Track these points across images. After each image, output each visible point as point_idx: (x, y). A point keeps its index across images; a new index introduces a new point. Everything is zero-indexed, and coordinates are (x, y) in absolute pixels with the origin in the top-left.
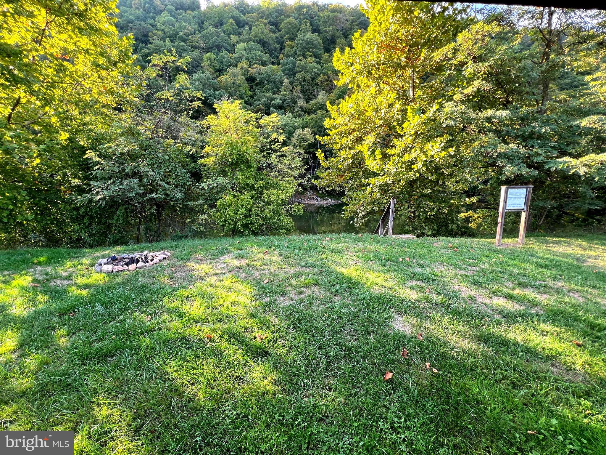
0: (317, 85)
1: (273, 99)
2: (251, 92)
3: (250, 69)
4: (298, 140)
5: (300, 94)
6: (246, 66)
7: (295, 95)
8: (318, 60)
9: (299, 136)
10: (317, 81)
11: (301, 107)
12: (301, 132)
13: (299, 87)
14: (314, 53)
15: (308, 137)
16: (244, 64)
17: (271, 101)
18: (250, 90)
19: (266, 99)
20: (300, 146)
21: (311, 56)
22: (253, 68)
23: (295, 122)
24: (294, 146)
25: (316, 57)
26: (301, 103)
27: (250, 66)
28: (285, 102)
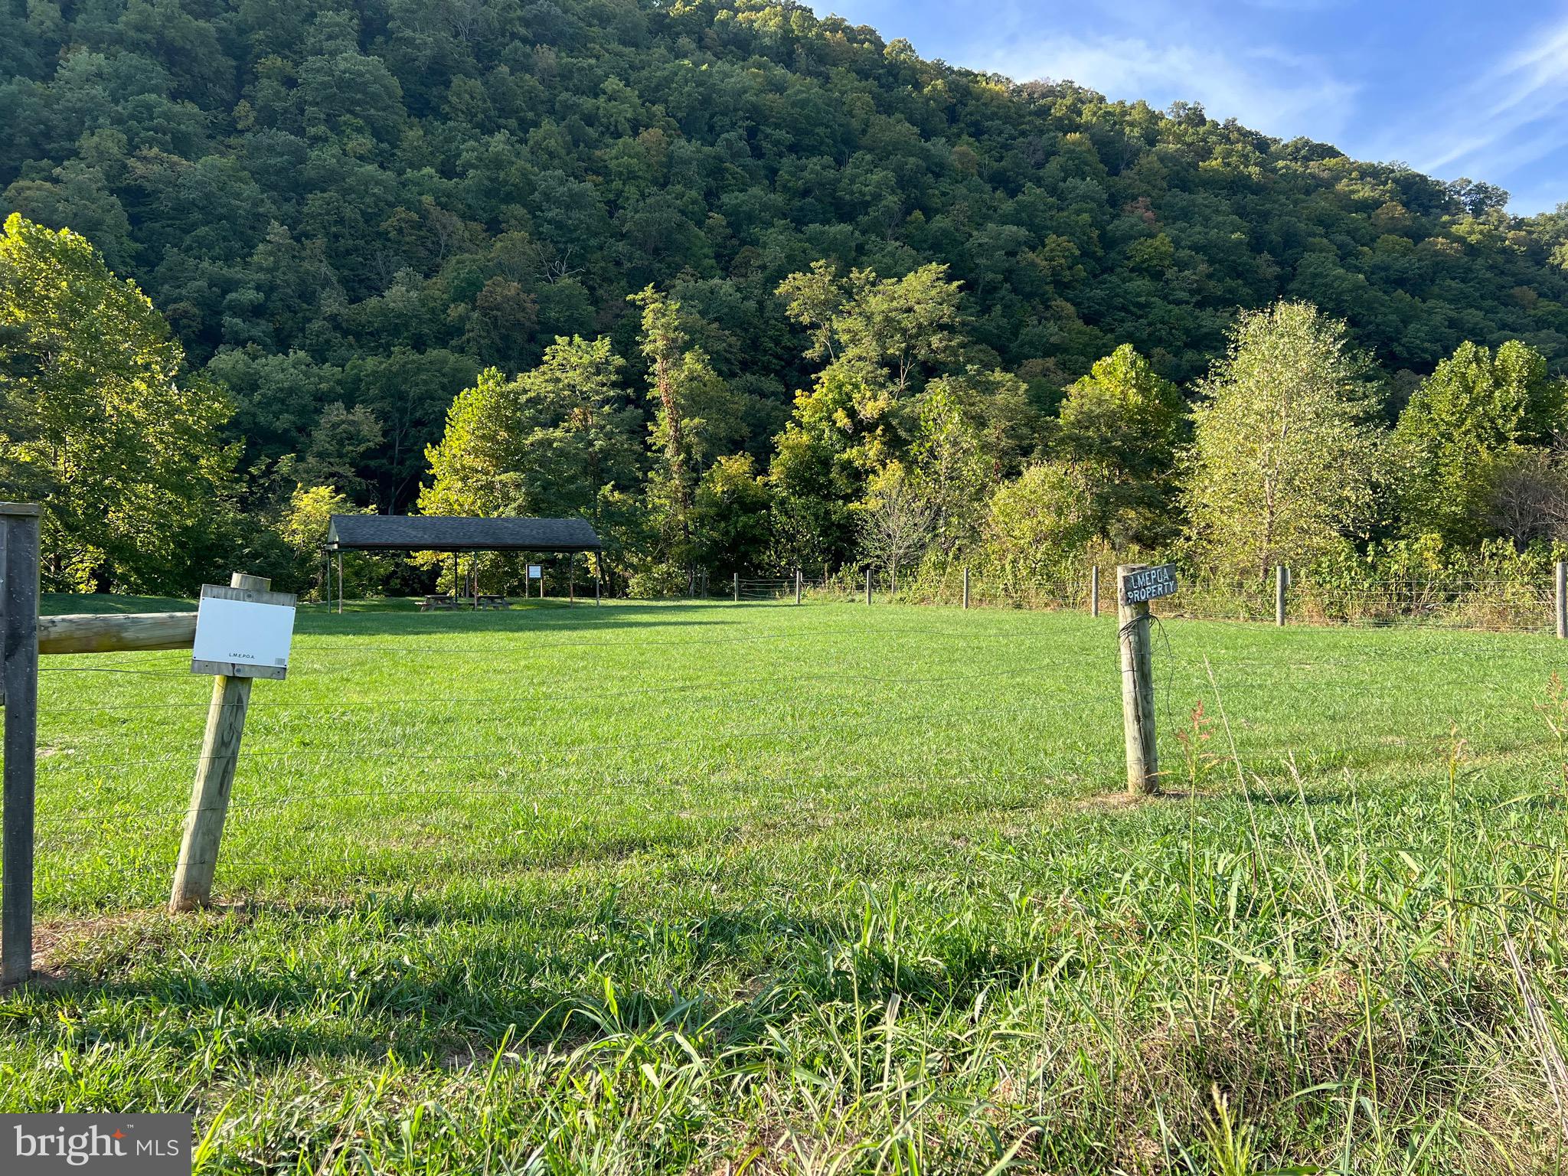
0: (383, 236)
1: (229, 286)
2: (136, 240)
3: (131, 162)
4: (333, 437)
5: (325, 269)
6: (115, 150)
7: (307, 272)
8: (385, 146)
9: (335, 426)
10: (384, 225)
11: (333, 318)
12: (344, 415)
13: (320, 242)
14: (368, 120)
15: (365, 430)
16: (107, 139)
17: (225, 292)
18: (132, 236)
19: (202, 283)
20: (340, 456)
21: (359, 130)
22: (144, 159)
23: (320, 378)
24: (321, 455)
25: (378, 134)
26: (332, 302)
27: (132, 148)
28: (275, 296)
